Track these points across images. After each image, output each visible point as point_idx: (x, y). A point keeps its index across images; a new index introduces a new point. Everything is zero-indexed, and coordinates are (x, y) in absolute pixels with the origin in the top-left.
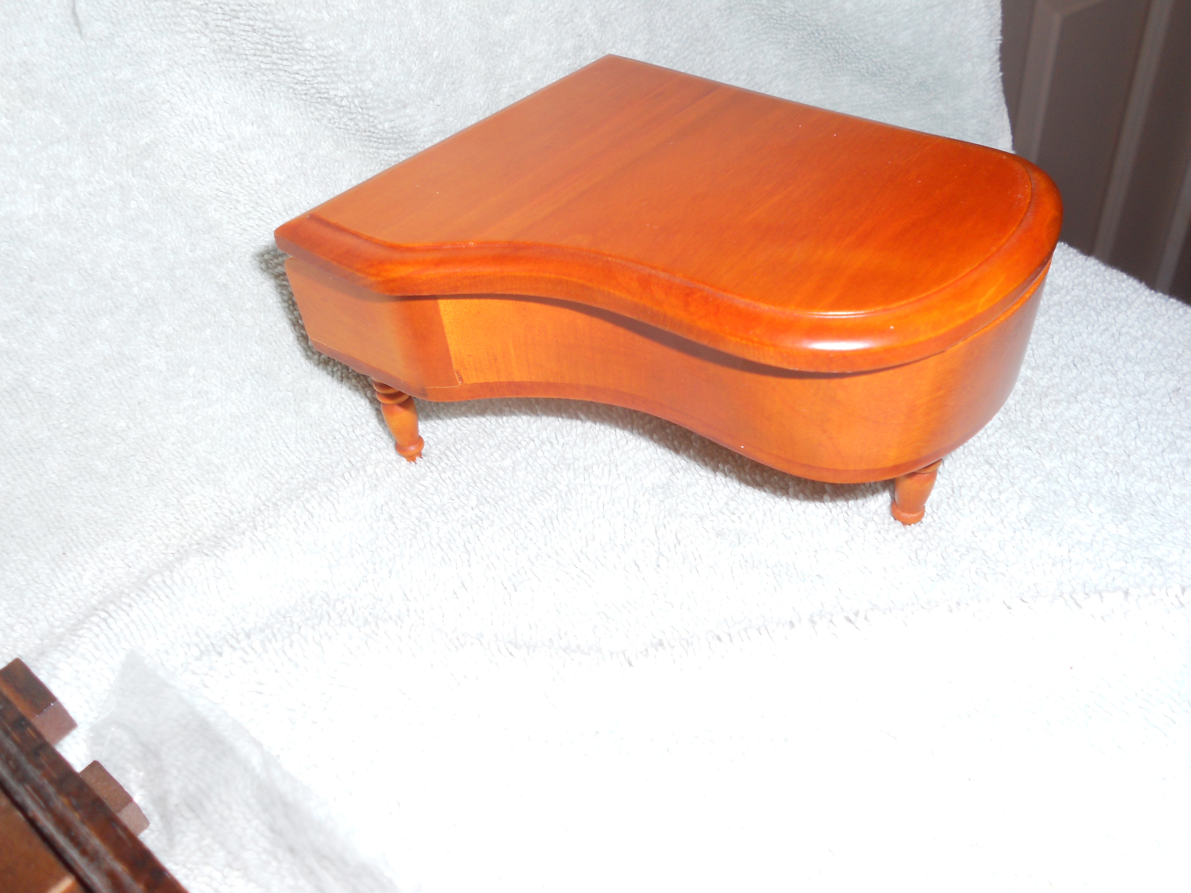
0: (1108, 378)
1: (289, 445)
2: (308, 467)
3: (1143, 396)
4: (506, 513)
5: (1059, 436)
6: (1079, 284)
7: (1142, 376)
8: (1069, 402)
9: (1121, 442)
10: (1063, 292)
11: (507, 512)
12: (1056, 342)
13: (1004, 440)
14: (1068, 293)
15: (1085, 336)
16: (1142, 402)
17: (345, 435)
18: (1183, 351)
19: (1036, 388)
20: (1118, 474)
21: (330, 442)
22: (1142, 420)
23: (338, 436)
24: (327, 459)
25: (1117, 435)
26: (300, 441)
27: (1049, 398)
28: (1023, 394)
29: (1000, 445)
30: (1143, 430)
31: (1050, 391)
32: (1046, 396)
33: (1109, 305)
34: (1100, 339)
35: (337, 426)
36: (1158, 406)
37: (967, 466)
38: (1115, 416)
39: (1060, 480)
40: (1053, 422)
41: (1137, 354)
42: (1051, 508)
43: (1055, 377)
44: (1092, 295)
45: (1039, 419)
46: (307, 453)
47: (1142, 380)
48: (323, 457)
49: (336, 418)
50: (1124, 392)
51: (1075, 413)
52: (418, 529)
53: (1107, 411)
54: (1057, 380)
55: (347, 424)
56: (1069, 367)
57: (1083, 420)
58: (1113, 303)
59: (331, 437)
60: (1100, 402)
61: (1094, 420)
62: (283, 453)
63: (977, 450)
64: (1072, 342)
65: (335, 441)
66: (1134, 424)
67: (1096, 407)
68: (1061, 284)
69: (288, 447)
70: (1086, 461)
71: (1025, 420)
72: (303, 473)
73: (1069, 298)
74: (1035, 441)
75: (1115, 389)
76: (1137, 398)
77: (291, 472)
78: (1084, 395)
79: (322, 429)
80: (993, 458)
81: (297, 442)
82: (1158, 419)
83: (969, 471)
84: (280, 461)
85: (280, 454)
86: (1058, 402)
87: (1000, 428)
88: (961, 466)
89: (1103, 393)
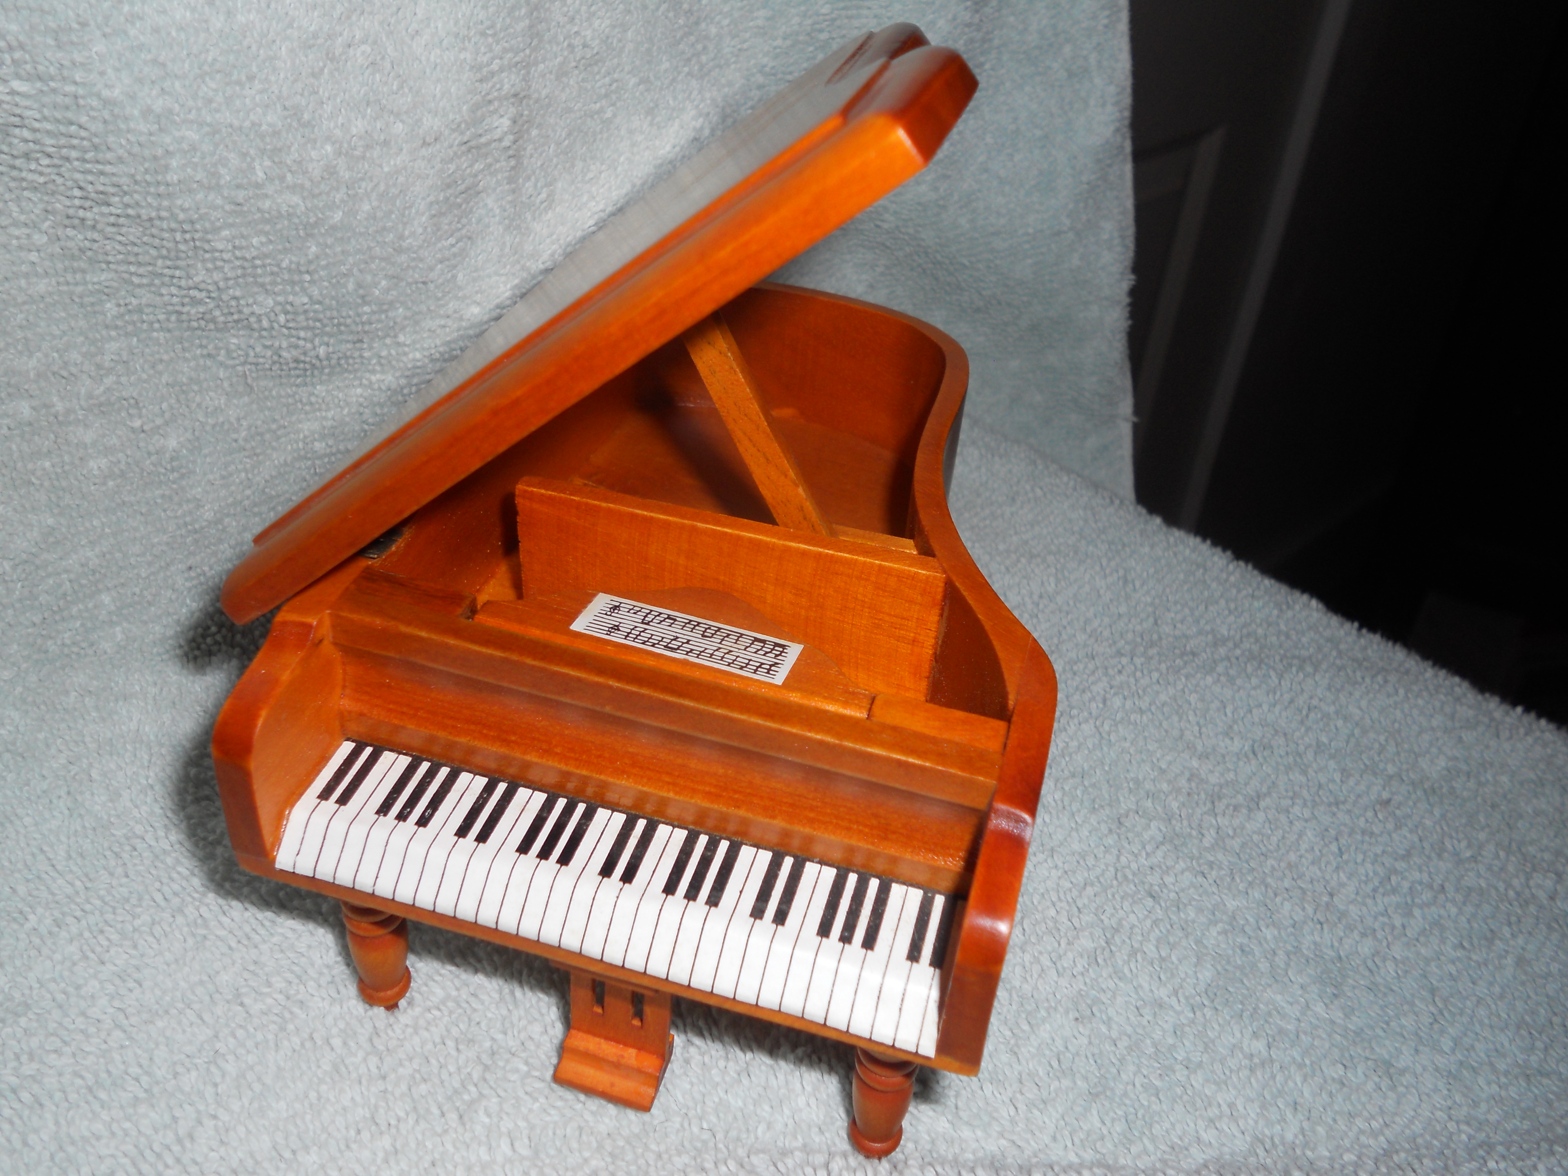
0: (1297, 776)
1: (54, 862)
2: (88, 901)
3: (1341, 807)
4: (431, 983)
5: (1240, 859)
6: (1249, 635)
7: (1337, 777)
8: (1250, 810)
9: (1318, 873)
10: (1230, 644)
11: (434, 980)
12: (1229, 714)
13: (1170, 863)
14: (1236, 646)
15: (1265, 707)
16: (1340, 815)
17: (153, 843)
18: (1386, 740)
19: (1205, 786)
20: (1321, 924)
21: (125, 856)
22: (1343, 841)
23: (140, 845)
24: (121, 886)
25: (1313, 863)
26: (74, 855)
27: (1225, 801)
28: (1189, 794)
29: (1164, 868)
30: (1345, 857)
31: (1224, 791)
32: (1220, 798)
33: (1291, 665)
34: (1284, 714)
35: (139, 829)
36: (1362, 822)
37: (1122, 898)
38: (1309, 834)
39: (1247, 929)
40: (1233, 838)
41: (1331, 741)
42: (1238, 974)
43: (1229, 770)
44: (1266, 651)
45: (1213, 832)
46: (87, 875)
47: (1338, 780)
48: (115, 883)
49: (138, 816)
50: (1317, 799)
51: (1258, 825)
52: (287, 1015)
53: (1298, 825)
54: (1231, 776)
55: (156, 825)
56: (1246, 756)
57: (1269, 838)
58: (1295, 662)
59: (127, 848)
60: (1288, 812)
61: (1283, 837)
62: (44, 876)
63: (1134, 874)
64: (1249, 716)
65: (136, 853)
66: (1334, 847)
67: (1283, 818)
68: (1226, 633)
69: (53, 866)
70: (1278, 900)
71: (1194, 833)
72: (78, 913)
73: (1238, 652)
74: (1211, 865)
75: (1305, 793)
76: (1334, 809)
77: (57, 913)
78: (1268, 800)
79: (114, 835)
80: (1156, 888)
81: (70, 857)
82: (1363, 842)
83: (1126, 904)
84: (38, 889)
85: (39, 877)
86: (1236, 808)
87: (1162, 843)
88: (1113, 896)
89: (1292, 798)
